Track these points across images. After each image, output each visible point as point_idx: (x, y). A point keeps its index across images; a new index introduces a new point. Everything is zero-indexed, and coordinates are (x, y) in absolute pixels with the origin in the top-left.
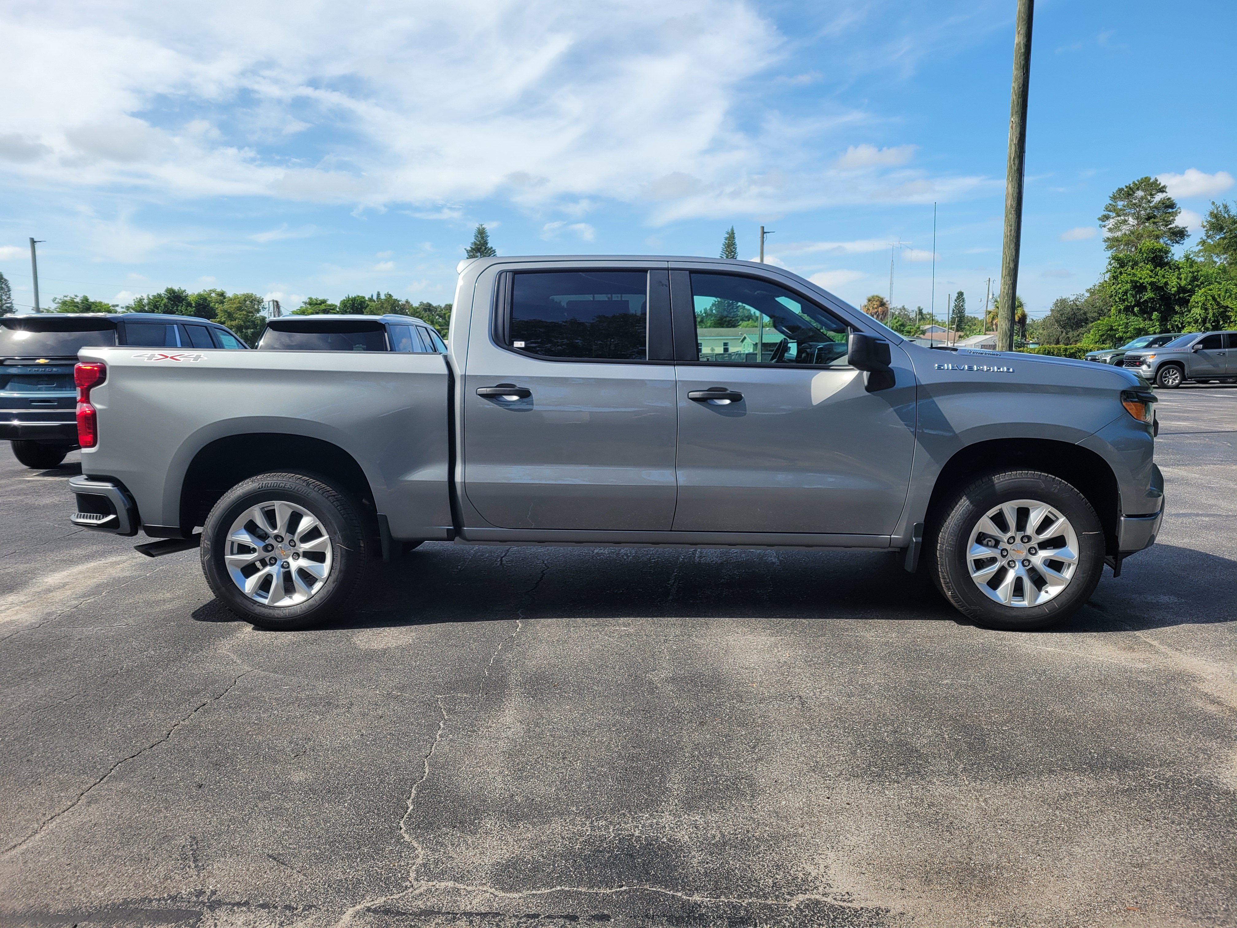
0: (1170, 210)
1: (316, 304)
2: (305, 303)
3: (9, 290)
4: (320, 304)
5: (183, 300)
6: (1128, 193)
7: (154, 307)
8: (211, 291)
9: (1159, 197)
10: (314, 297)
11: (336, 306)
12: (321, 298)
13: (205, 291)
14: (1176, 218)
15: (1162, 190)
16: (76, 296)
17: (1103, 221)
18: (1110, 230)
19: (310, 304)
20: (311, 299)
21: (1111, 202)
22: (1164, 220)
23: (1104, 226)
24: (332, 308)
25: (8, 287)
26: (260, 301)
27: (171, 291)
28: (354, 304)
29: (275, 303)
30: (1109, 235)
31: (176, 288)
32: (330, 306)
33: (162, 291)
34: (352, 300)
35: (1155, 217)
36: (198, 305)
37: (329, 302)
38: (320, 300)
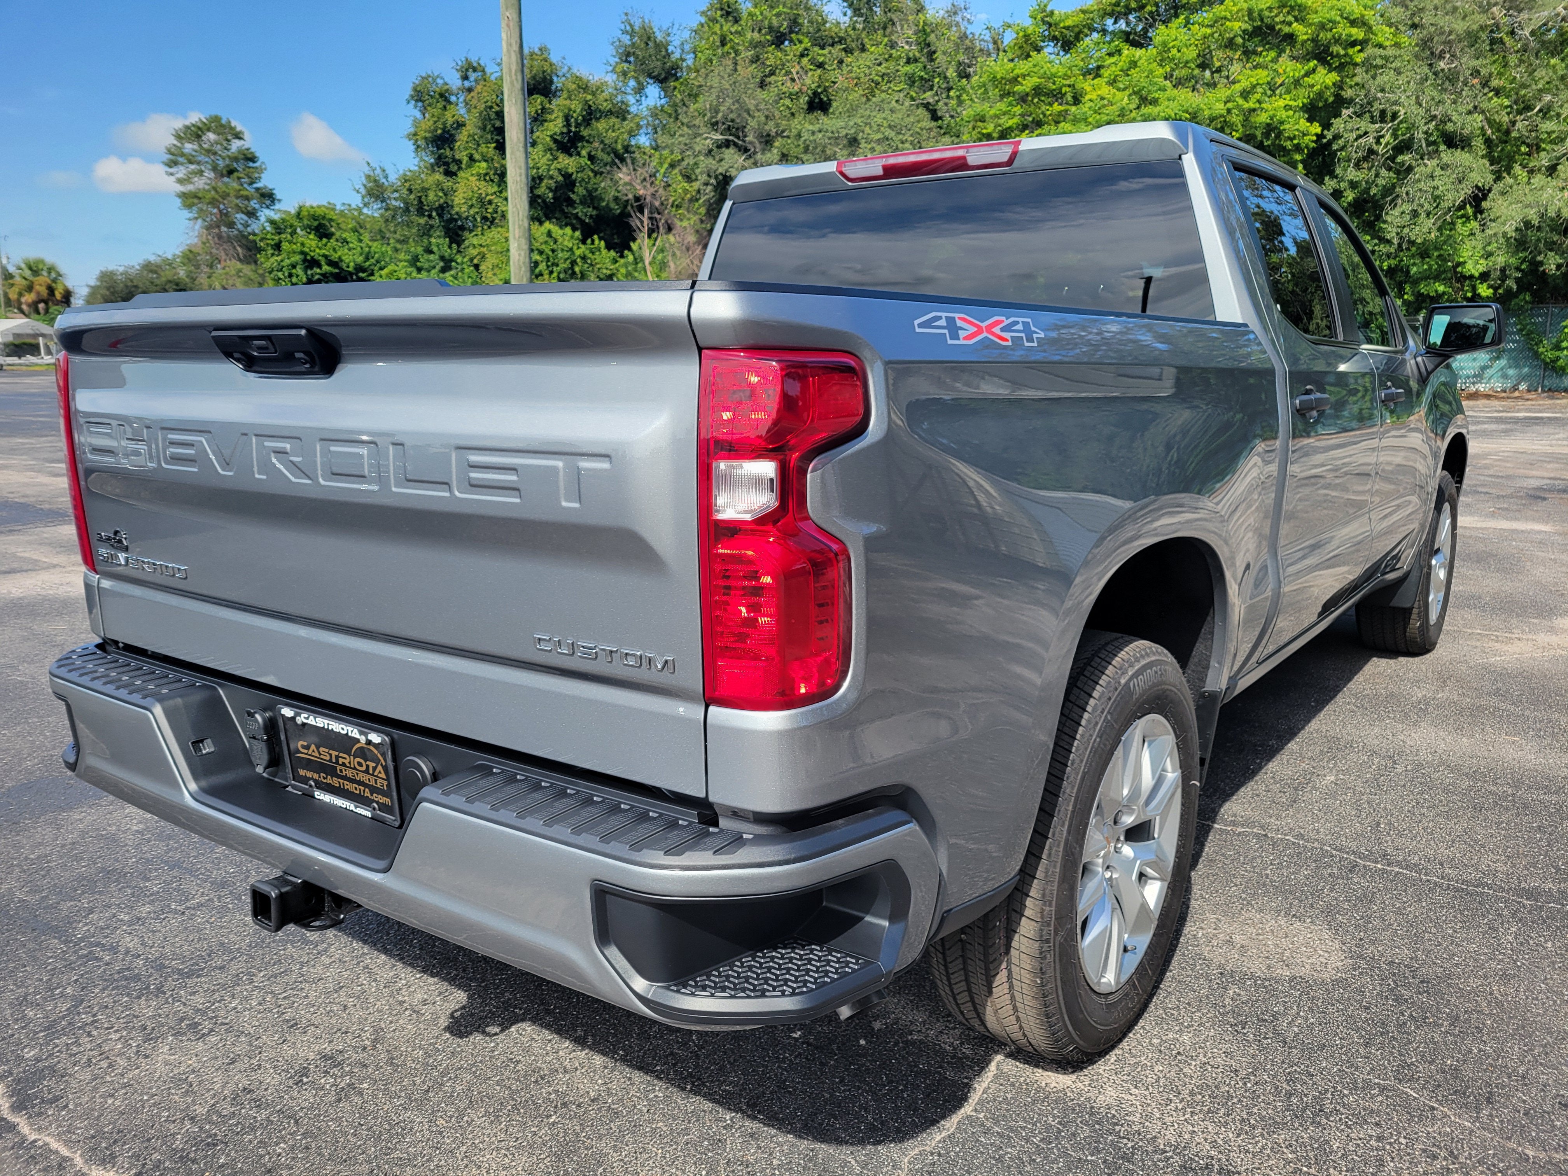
0: (251, 164)
6: (196, 133)
9: (236, 145)
14: (262, 175)
15: (238, 136)
17: (170, 167)
18: (180, 181)
21: (176, 142)
22: (249, 177)
23: (172, 174)
30: (180, 188)
35: (236, 170)
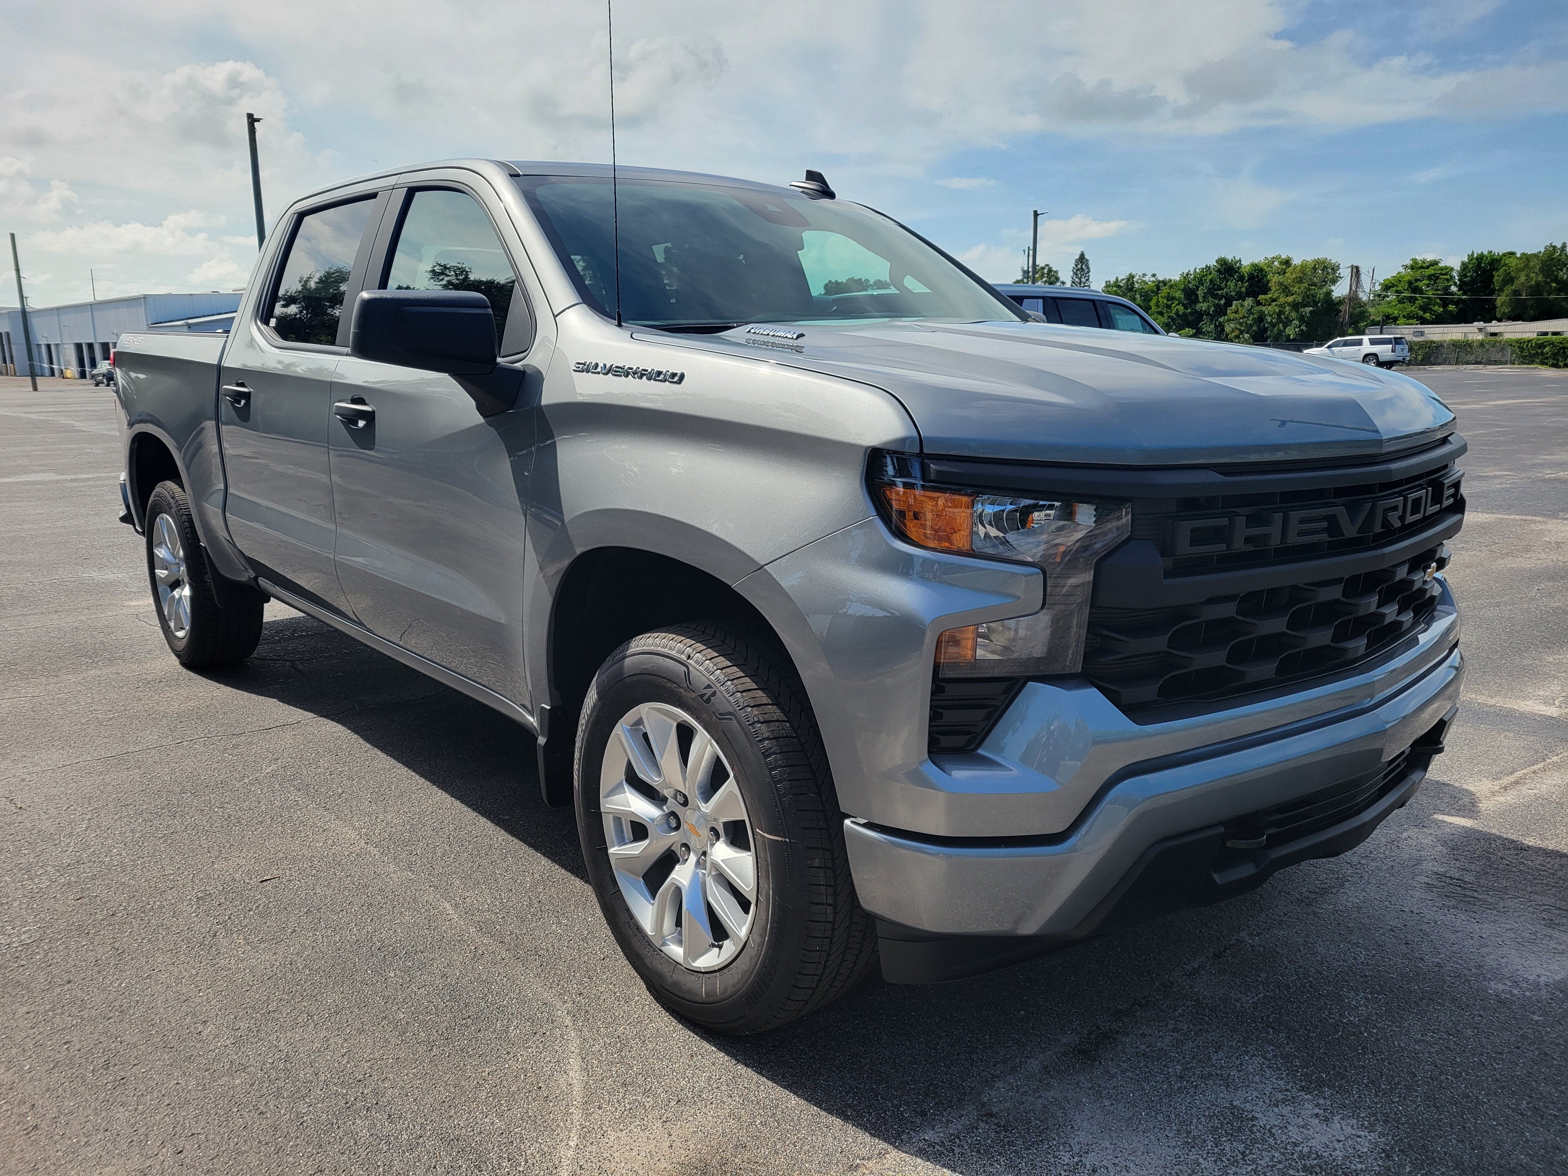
1: (1422, 267)
2: (1406, 267)
3: (1088, 272)
4: (1428, 267)
5: (1236, 272)
7: (1199, 284)
8: (1274, 258)
10: (1419, 258)
11: (1452, 269)
12: (1430, 258)
13: (1266, 258)
16: (1145, 275)
19: (1412, 268)
20: (1414, 260)
24: (1444, 272)
25: (1088, 268)
26: (1335, 268)
27: (1223, 262)
28: (1480, 263)
29: (1355, 270)
31: (1229, 257)
32: (1442, 269)
33: (1212, 263)
34: (1477, 259)
36: (1251, 277)
37: (1441, 265)
38: (1428, 262)
